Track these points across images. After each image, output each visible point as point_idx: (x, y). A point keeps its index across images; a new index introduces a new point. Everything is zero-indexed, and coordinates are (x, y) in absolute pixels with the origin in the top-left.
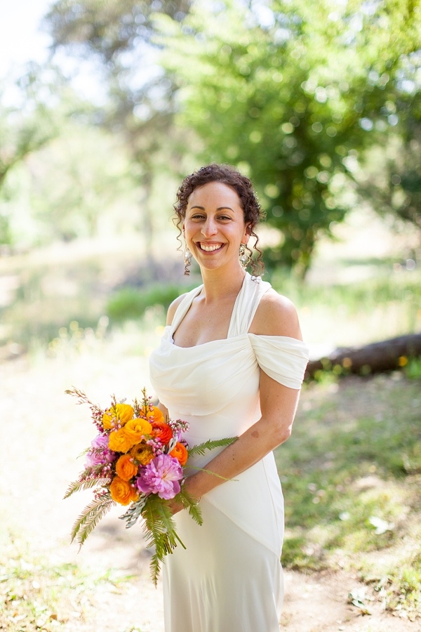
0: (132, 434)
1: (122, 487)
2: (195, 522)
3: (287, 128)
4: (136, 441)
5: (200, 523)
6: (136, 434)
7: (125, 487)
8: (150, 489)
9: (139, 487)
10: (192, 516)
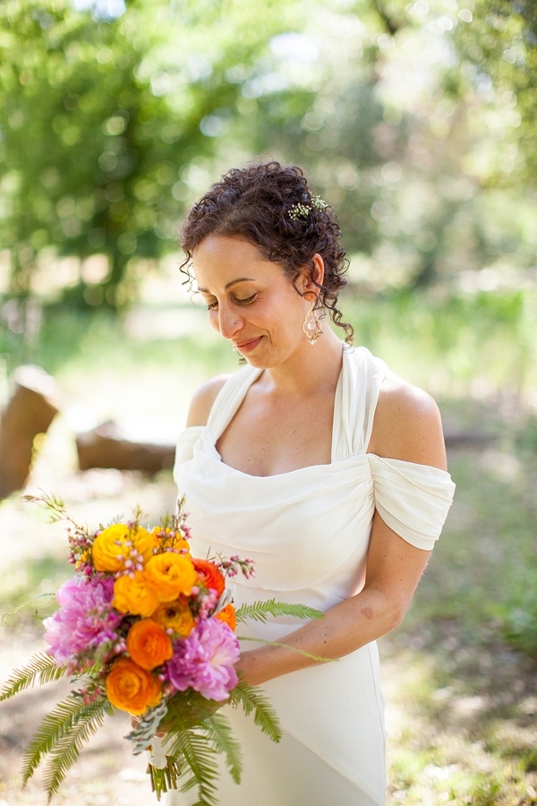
0: (165, 583)
1: (136, 681)
2: (267, 738)
3: (114, 126)
4: (170, 594)
5: (277, 738)
6: (172, 583)
7: (141, 680)
8: (191, 683)
9: (173, 680)
10: (261, 727)
